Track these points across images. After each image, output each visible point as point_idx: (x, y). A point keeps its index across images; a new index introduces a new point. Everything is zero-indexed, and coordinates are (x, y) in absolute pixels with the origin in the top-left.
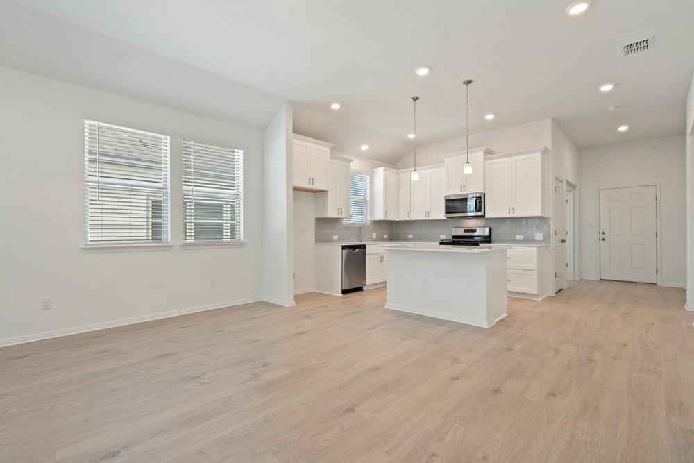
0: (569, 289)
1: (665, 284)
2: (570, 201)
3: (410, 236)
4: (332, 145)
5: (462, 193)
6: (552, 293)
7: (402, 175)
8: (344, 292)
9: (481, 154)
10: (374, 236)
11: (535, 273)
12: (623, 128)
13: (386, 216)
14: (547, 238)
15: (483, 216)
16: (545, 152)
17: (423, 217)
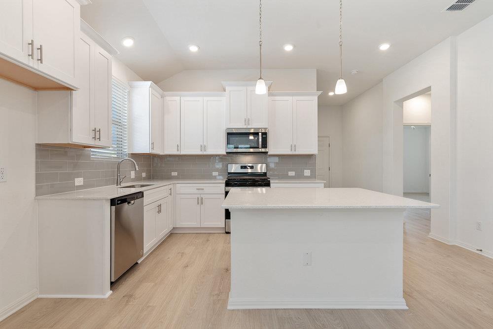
3: (175, 174)
5: (246, 127)
10: (133, 175)
13: (153, 148)
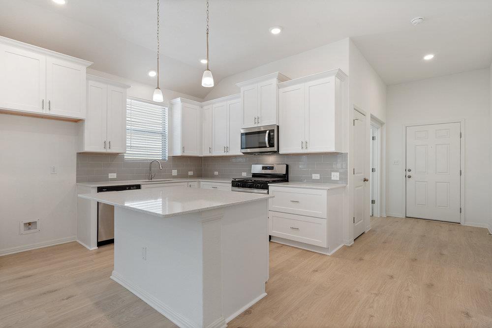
0: (372, 231)
1: (468, 224)
2: (378, 138)
3: (216, 173)
4: (90, 63)
5: (256, 126)
6: (349, 241)
7: (205, 108)
8: (100, 244)
9: (274, 81)
10: (175, 172)
11: (325, 222)
12: (429, 57)
14: (344, 178)
15: (276, 152)
16: (340, 75)
17: (222, 153)
